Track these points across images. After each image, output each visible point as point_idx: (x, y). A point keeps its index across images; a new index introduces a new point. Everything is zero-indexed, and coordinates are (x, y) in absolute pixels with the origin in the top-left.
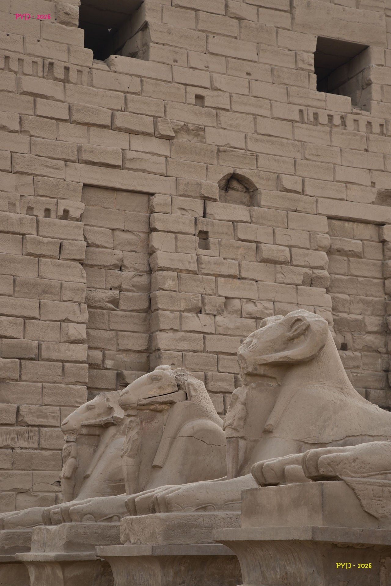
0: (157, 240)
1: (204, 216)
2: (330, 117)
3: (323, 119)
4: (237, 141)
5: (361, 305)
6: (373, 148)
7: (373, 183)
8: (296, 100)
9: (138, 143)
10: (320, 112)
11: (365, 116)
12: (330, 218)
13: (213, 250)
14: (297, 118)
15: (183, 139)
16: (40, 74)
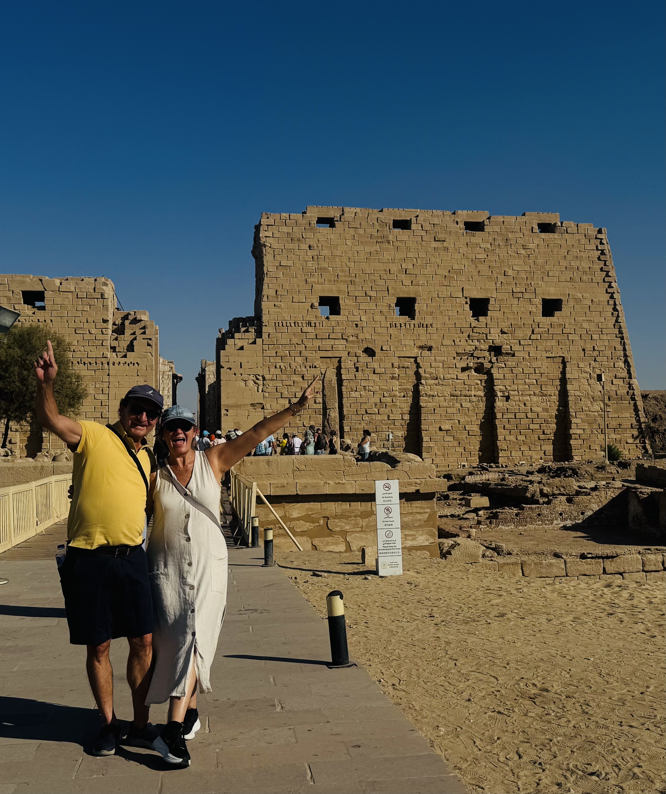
0: (343, 371)
1: (358, 362)
2: (401, 324)
3: (398, 325)
4: (368, 336)
5: (410, 383)
6: (415, 332)
7: (415, 345)
8: (389, 320)
9: (337, 342)
10: (397, 323)
11: (413, 322)
12: (398, 357)
13: (360, 372)
14: (389, 326)
15: (351, 339)
16: (307, 326)
